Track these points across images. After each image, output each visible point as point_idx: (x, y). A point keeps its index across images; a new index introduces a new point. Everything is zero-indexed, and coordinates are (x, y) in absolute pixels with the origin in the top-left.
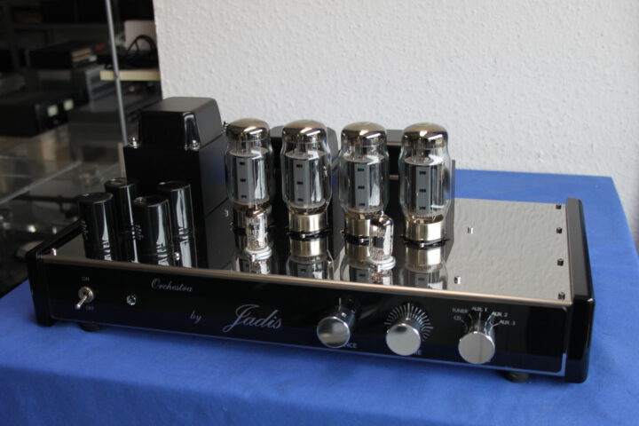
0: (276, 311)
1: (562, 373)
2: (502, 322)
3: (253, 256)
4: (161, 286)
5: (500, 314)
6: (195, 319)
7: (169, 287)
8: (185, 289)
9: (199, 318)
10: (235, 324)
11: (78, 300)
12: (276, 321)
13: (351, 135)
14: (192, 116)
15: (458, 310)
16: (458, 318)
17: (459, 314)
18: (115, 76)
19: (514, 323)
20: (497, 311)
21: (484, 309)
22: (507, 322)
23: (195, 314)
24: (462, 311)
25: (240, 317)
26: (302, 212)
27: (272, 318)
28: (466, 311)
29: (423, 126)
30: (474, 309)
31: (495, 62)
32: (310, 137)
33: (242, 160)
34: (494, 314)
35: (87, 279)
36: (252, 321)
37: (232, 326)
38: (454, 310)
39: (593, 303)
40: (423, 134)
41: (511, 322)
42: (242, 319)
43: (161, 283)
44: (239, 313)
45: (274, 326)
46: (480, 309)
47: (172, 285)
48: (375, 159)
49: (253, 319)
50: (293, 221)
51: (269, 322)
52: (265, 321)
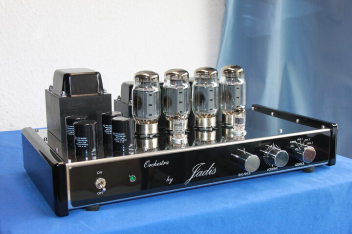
0: (214, 164)
1: (328, 162)
2: (308, 143)
4: (150, 165)
5: (307, 140)
6: (169, 181)
7: (155, 164)
8: (165, 163)
9: (171, 180)
10: (192, 177)
12: (213, 169)
14: (99, 75)
16: (292, 146)
17: (293, 144)
20: (306, 138)
21: (302, 139)
22: (310, 143)
23: (169, 178)
24: (294, 142)
25: (194, 173)
27: (212, 169)
30: (298, 139)
33: (151, 93)
34: (305, 140)
35: (100, 172)
37: (190, 179)
38: (291, 142)
42: (196, 173)
43: (150, 163)
44: (194, 170)
45: (212, 173)
46: (300, 139)
47: (157, 163)
49: (202, 172)
51: (210, 172)
52: (208, 171)
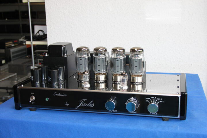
0: (92, 101)
1: (179, 117)
2: (160, 101)
3: (85, 86)
4: (57, 95)
5: (160, 99)
6: (67, 105)
7: (59, 95)
8: (64, 95)
9: (68, 105)
10: (80, 106)
11: (30, 100)
13: (114, 50)
14: (65, 47)
15: (147, 98)
16: (148, 101)
17: (148, 100)
18: (31, 43)
19: (164, 102)
20: (159, 98)
21: (155, 98)
22: (162, 102)
23: (67, 103)
24: (148, 99)
26: (99, 74)
27: (91, 104)
28: (150, 98)
29: (136, 48)
31: (159, 37)
32: (102, 51)
33: (81, 58)
34: (158, 99)
35: (33, 93)
36: (85, 105)
37: (79, 107)
38: (146, 98)
39: (187, 95)
40: (136, 49)
41: (163, 102)
42: (82, 104)
44: (81, 102)
46: (154, 98)
47: (60, 94)
48: (122, 58)
49: (85, 104)
50: (97, 78)
51: (90, 105)
52: (89, 104)
